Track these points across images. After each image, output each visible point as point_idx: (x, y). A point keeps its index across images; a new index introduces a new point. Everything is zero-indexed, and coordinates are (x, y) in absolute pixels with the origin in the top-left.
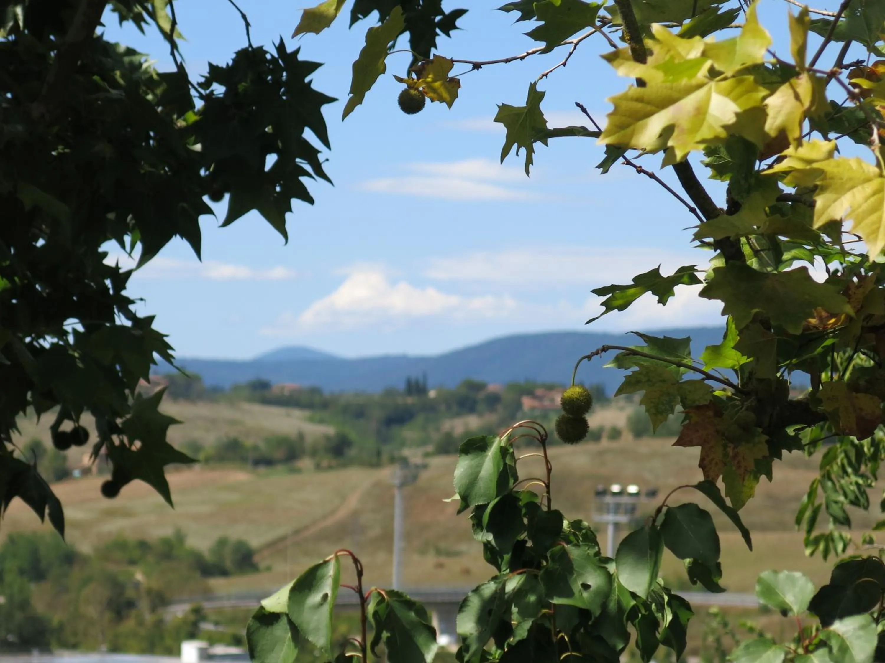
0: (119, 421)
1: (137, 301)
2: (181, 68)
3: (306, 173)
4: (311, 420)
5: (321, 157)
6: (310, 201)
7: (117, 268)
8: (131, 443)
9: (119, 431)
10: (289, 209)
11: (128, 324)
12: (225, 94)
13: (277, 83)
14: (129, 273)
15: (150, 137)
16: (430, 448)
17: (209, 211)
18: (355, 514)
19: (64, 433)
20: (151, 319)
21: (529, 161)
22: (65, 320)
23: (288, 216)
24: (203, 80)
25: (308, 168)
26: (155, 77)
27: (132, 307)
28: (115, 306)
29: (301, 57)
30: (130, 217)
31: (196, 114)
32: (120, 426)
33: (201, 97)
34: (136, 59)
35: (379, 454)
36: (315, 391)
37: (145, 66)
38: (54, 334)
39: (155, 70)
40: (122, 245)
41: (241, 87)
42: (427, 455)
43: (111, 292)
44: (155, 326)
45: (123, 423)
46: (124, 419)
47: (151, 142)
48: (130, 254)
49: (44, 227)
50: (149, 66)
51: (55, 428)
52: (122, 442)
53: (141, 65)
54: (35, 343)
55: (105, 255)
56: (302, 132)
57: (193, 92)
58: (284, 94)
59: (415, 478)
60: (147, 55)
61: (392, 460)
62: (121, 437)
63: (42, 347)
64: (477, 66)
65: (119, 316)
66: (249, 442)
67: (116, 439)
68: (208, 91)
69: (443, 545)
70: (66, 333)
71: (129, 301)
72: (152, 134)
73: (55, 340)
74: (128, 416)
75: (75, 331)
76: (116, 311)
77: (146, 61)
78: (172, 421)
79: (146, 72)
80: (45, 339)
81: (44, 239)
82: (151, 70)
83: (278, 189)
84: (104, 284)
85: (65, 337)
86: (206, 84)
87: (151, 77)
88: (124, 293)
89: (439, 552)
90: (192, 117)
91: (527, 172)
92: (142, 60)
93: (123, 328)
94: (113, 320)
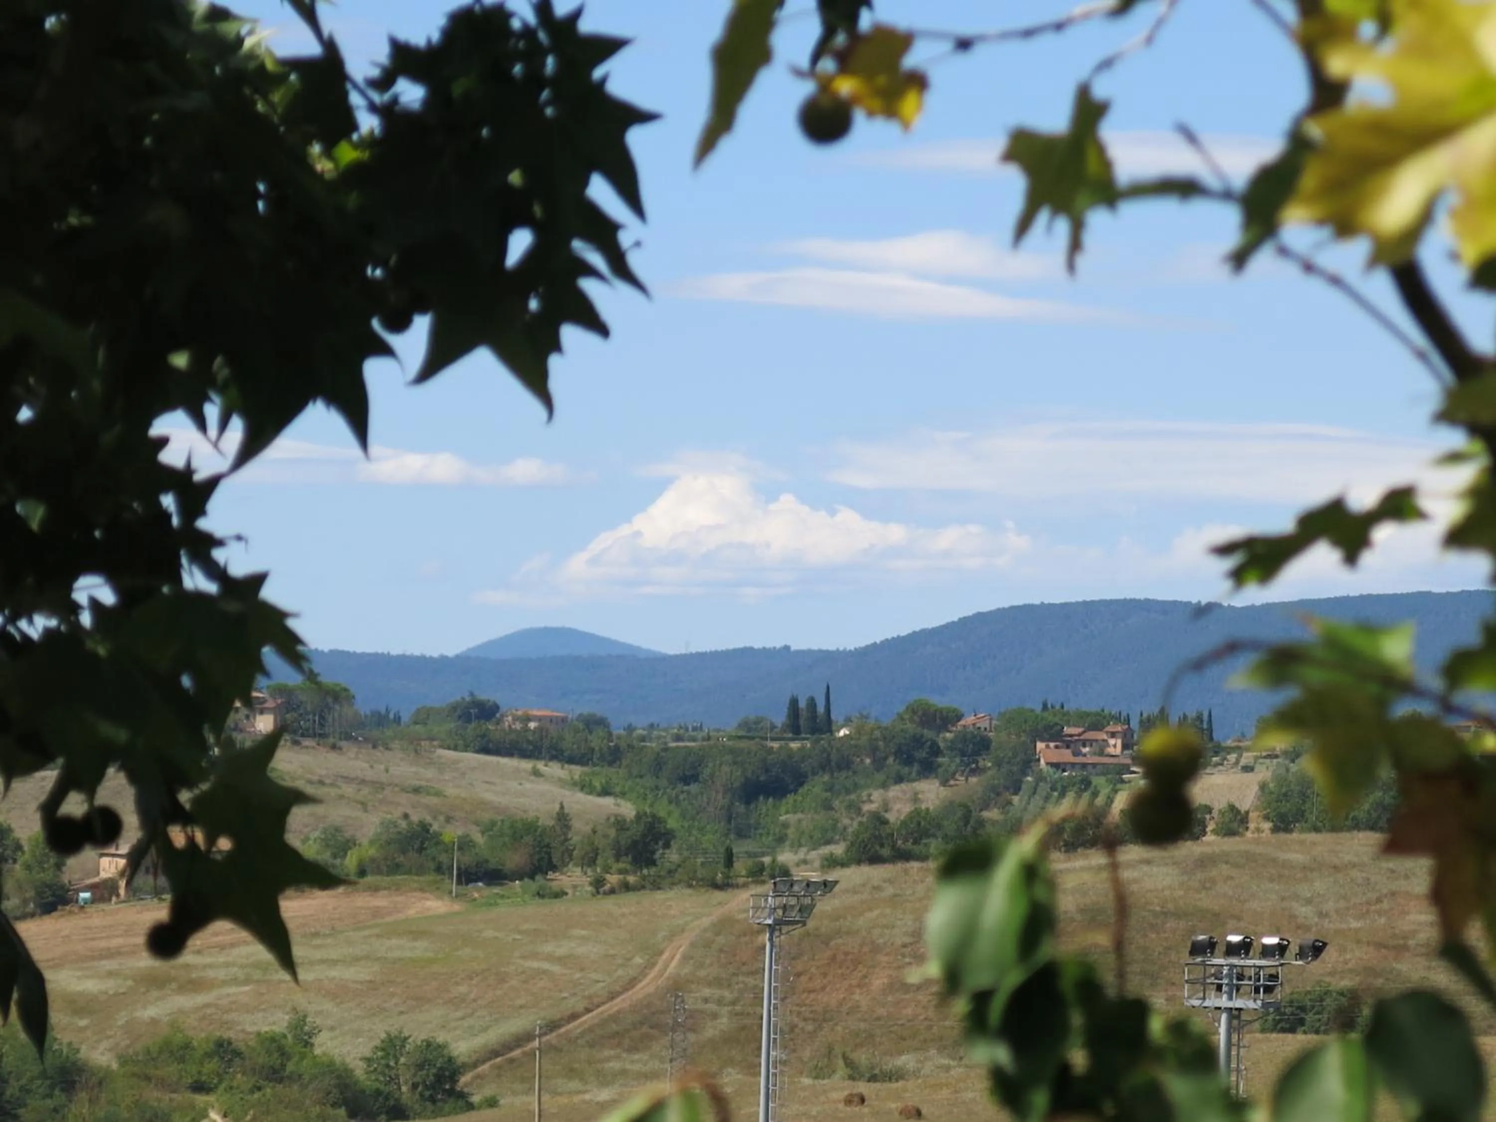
0: (185, 797)
1: (228, 541)
2: (330, 47)
3: (591, 271)
4: (584, 786)
5: (625, 239)
6: (601, 328)
7: (188, 471)
8: (211, 840)
9: (184, 818)
10: (556, 346)
11: (211, 587)
12: (428, 102)
13: (536, 79)
14: (212, 483)
15: (257, 195)
16: (838, 849)
17: (386, 351)
18: (677, 987)
19: (68, 821)
20: (259, 580)
21: (1075, 245)
22: (75, 578)
23: (554, 362)
24: (375, 73)
25: (596, 259)
26: (270, 65)
27: (219, 555)
28: (182, 552)
29: (586, 26)
30: (218, 361)
31: (356, 146)
32: (187, 806)
33: (373, 108)
34: (228, 29)
35: (729, 859)
36: (593, 723)
37: (248, 43)
38: (51, 610)
39: (270, 52)
40: (201, 424)
41: (458, 88)
42: (832, 863)
43: (175, 521)
44: (269, 593)
45: (196, 801)
46: (197, 792)
47: (261, 205)
48: (216, 445)
49: (31, 380)
50: (258, 44)
51: (50, 808)
52: (191, 840)
53: (240, 41)
54: (11, 629)
55: (163, 442)
56: (585, 183)
57: (355, 99)
58: (548, 103)
59: (806, 910)
60: (255, 21)
61: (757, 873)
62: (189, 829)
63: (26, 638)
64: (964, 44)
65: (191, 574)
66: (451, 833)
67: (178, 836)
68: (387, 97)
69: (862, 1057)
70: (75, 608)
71: (211, 541)
72: (261, 187)
73: (53, 623)
74: (205, 787)
75: (95, 604)
76: (184, 561)
77: (251, 33)
78: (299, 797)
79: (252, 55)
80: (31, 622)
81: (31, 406)
82: (261, 51)
83: (534, 305)
84: (159, 504)
85: (72, 618)
86: (385, 82)
87: (262, 67)
88: (203, 524)
89: (855, 1073)
90: (347, 154)
91: (1071, 266)
92: (244, 31)
93: (199, 596)
94: (179, 580)
